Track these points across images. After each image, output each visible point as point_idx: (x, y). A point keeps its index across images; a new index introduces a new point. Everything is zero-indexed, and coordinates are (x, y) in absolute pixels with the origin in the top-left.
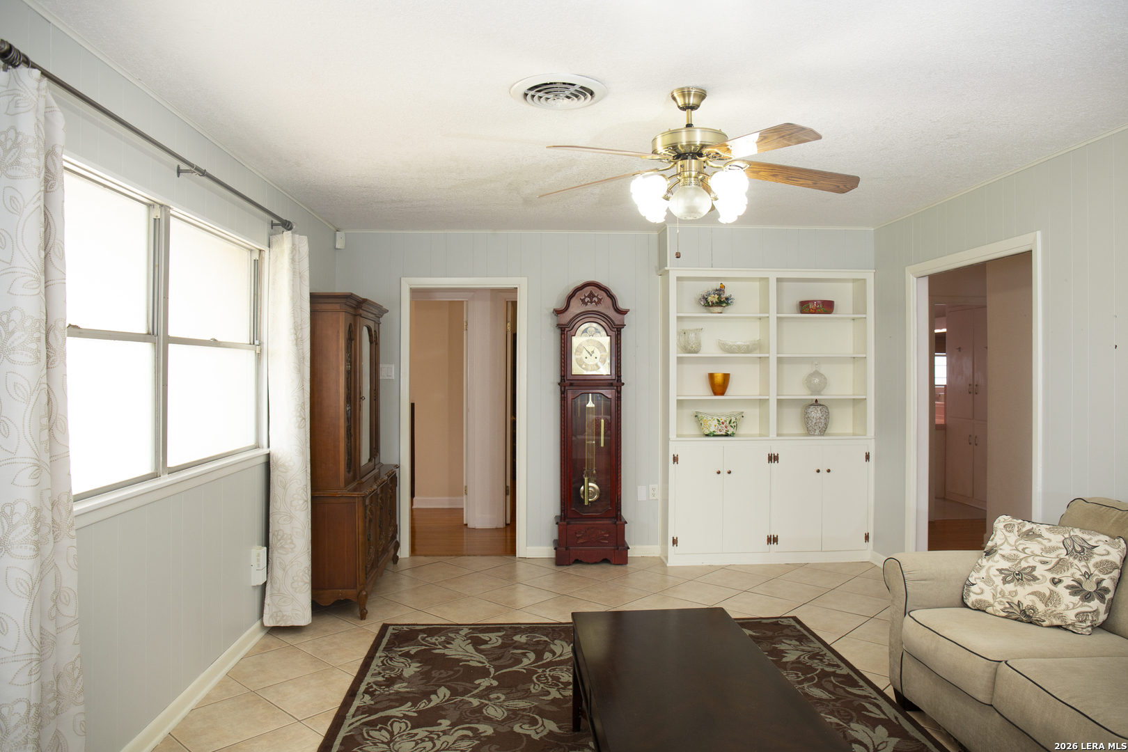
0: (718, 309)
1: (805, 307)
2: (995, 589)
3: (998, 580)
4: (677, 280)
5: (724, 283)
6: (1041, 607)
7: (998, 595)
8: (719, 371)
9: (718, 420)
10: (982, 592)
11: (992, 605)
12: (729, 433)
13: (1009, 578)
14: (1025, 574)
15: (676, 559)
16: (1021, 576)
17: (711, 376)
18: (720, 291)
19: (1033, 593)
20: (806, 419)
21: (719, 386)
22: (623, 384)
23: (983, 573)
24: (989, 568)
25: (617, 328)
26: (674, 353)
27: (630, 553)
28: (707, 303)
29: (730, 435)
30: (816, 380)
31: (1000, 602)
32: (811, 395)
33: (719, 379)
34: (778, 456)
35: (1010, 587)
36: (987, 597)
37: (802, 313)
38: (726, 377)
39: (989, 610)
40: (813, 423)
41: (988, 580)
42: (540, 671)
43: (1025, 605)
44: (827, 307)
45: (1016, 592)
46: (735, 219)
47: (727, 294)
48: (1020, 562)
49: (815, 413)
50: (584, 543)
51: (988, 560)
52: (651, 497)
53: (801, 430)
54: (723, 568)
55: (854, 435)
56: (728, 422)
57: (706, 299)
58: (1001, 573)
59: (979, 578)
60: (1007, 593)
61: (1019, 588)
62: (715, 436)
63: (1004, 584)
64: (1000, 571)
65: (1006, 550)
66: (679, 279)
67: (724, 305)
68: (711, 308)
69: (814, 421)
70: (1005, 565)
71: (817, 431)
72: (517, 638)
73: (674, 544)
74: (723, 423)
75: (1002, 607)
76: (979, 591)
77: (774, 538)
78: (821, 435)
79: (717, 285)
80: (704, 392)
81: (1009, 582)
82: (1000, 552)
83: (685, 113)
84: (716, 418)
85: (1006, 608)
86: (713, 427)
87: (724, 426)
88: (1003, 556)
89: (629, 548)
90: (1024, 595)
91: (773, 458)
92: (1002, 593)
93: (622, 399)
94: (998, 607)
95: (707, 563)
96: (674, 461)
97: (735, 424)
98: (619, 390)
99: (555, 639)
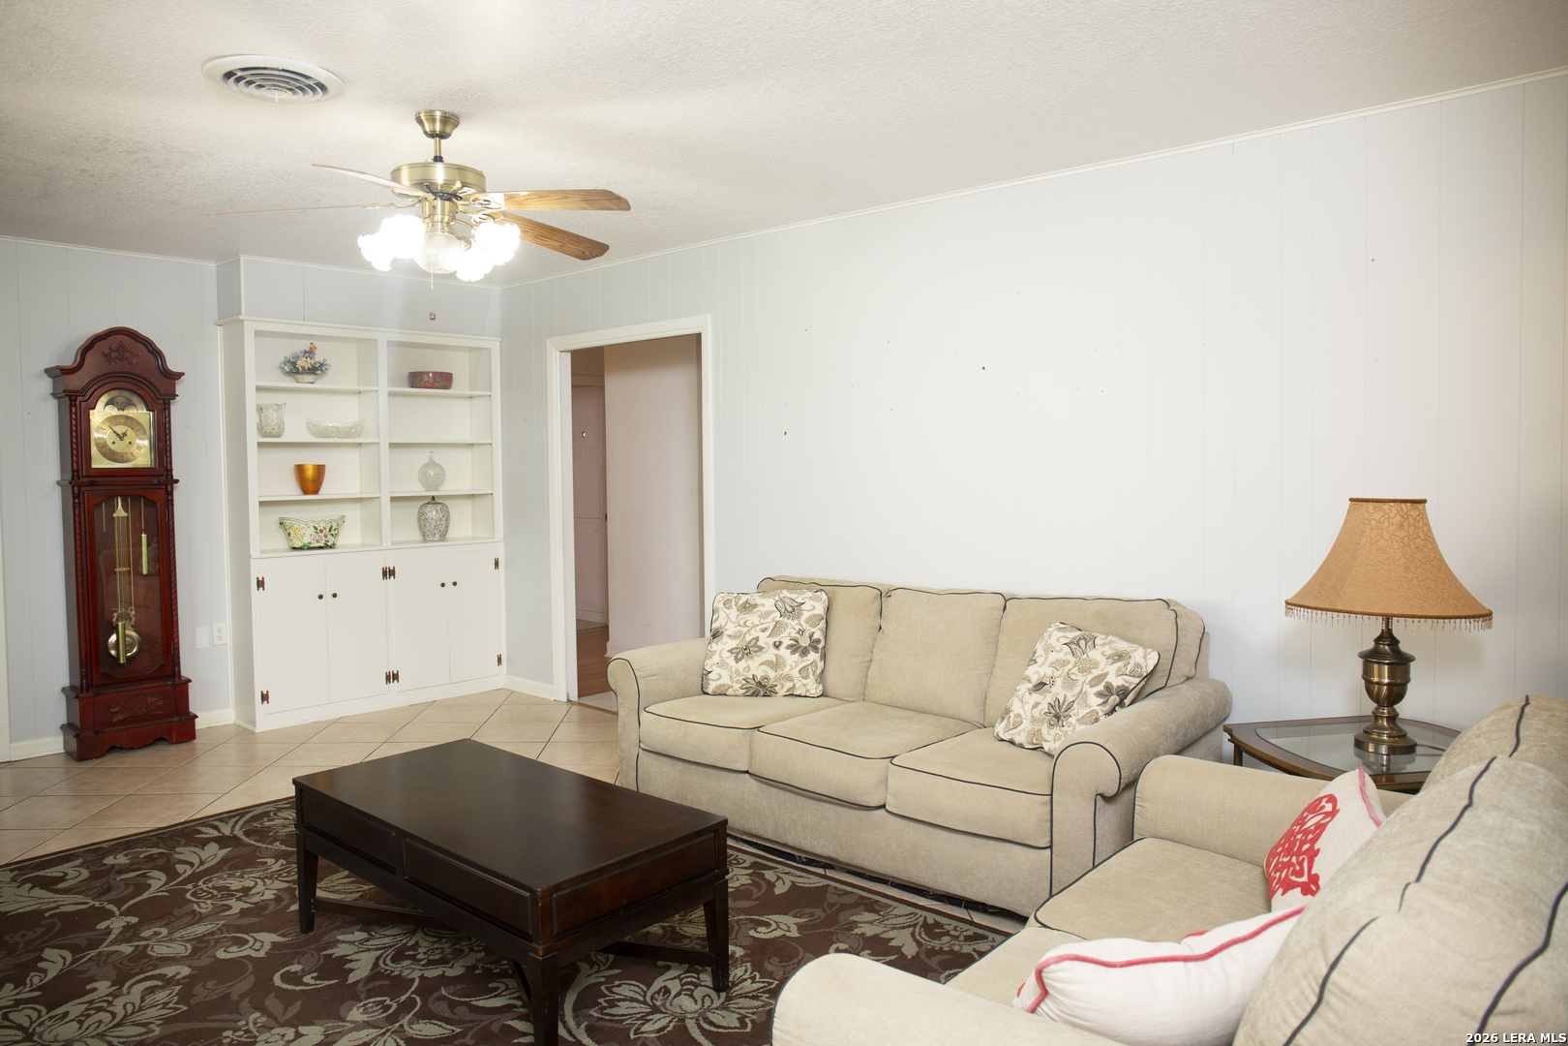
0: (310, 378)
1: (416, 379)
2: (730, 671)
3: (731, 661)
4: (256, 335)
5: (315, 343)
6: (772, 674)
7: (735, 675)
8: (310, 459)
9: (315, 528)
10: (720, 677)
11: (731, 687)
12: (329, 544)
13: (739, 656)
14: (752, 646)
15: (267, 720)
16: (747, 651)
17: (300, 469)
18: (310, 353)
19: (762, 664)
20: (422, 521)
21: (310, 481)
22: (177, 481)
23: (716, 659)
24: (721, 652)
25: (164, 400)
26: (253, 437)
27: (199, 724)
28: (293, 369)
29: (331, 547)
30: (433, 473)
31: (737, 682)
32: (427, 490)
33: (310, 473)
34: (394, 571)
35: (743, 664)
36: (726, 680)
37: (412, 387)
38: (320, 470)
39: (730, 692)
40: (433, 526)
41: (722, 664)
42: (190, 886)
43: (759, 678)
44: (443, 380)
45: (748, 667)
46: (481, 277)
47: (319, 358)
48: (744, 637)
49: (432, 513)
50: (126, 719)
51: (717, 643)
52: (217, 642)
53: (419, 537)
54: (335, 722)
55: (474, 538)
56: (328, 530)
57: (294, 364)
58: (732, 653)
59: (713, 664)
60: (741, 670)
61: (750, 662)
62: (310, 548)
63: (737, 663)
64: (730, 651)
65: (730, 629)
66: (258, 333)
67: (319, 372)
68: (300, 376)
69: (434, 523)
70: (733, 644)
71: (437, 537)
72: (109, 860)
73: (263, 700)
74: (321, 531)
75: (740, 685)
76: (717, 677)
77: (393, 674)
78: (442, 541)
79: (305, 345)
80: (291, 490)
81: (740, 660)
82: (726, 633)
83: (432, 141)
84: (313, 524)
85: (743, 685)
86: (307, 537)
87: (322, 535)
88: (730, 636)
89: (196, 717)
90: (756, 667)
91: (389, 573)
92: (737, 672)
93: (175, 503)
94: (737, 686)
95: (310, 720)
96: (258, 587)
97: (336, 532)
98: (169, 489)
99: (175, 847)
